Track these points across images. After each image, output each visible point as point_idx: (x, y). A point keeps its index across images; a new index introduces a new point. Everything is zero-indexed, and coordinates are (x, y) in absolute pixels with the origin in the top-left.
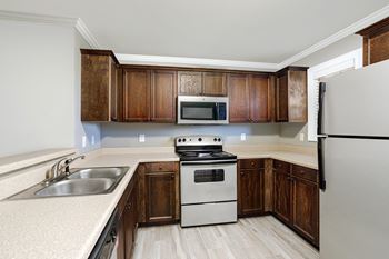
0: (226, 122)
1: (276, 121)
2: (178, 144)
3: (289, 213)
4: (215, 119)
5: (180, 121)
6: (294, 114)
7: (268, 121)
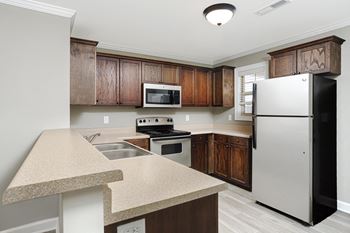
0: (179, 106)
1: (213, 105)
2: (139, 124)
3: (227, 171)
4: (171, 103)
5: (145, 105)
6: (226, 100)
7: (207, 106)
